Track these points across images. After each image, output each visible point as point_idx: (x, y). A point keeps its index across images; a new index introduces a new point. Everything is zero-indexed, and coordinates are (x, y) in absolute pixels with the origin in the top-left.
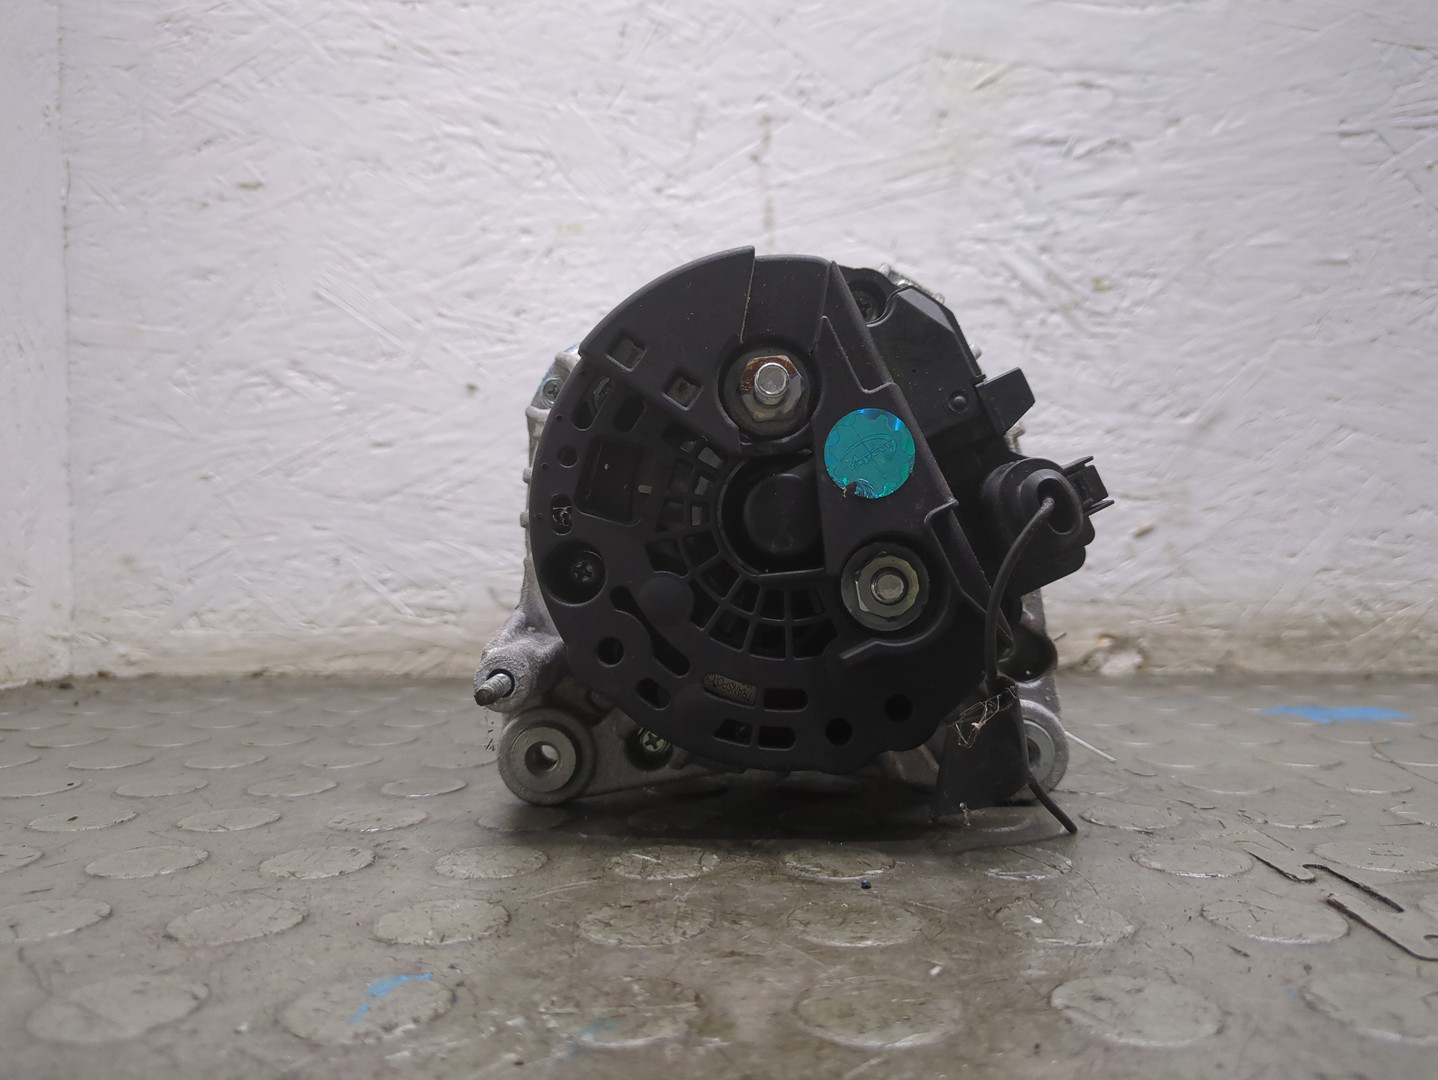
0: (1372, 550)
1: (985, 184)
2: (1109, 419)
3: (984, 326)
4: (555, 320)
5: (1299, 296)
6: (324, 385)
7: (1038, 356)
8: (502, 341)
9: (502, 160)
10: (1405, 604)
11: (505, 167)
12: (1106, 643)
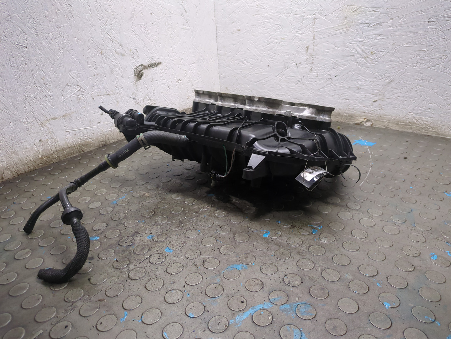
0: (422, 110)
1: (352, 32)
2: (371, 80)
3: (350, 60)
4: (280, 55)
5: (414, 58)
6: (249, 64)
7: (359, 66)
8: (273, 58)
9: (273, 26)
10: (426, 121)
11: (273, 27)
12: (366, 120)
